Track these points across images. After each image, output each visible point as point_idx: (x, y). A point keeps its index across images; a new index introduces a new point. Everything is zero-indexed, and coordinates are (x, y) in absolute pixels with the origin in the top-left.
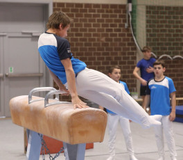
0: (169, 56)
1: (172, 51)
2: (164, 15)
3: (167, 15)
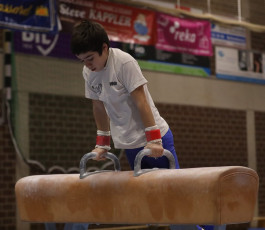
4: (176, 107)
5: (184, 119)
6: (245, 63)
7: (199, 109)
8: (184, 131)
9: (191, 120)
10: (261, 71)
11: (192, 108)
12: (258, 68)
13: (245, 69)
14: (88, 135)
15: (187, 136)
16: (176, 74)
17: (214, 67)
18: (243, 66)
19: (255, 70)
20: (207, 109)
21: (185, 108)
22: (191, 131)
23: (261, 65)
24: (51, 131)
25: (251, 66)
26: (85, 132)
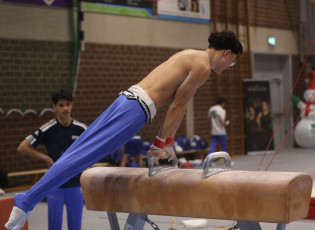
0: (19, 111)
1: (20, 104)
2: (10, 52)
3: (13, 52)
4: (122, 47)
5: (128, 59)
6: (184, 3)
7: (143, 48)
8: (129, 70)
9: (135, 59)
10: (198, 11)
11: (136, 47)
12: (195, 8)
13: (183, 9)
14: (42, 77)
15: (132, 75)
16: (121, 15)
17: (156, 8)
18: (182, 6)
19: (192, 10)
20: (149, 48)
21: (129, 48)
22: (135, 70)
23: (198, 5)
24: (8, 74)
25: (189, 6)
26: (38, 75)
